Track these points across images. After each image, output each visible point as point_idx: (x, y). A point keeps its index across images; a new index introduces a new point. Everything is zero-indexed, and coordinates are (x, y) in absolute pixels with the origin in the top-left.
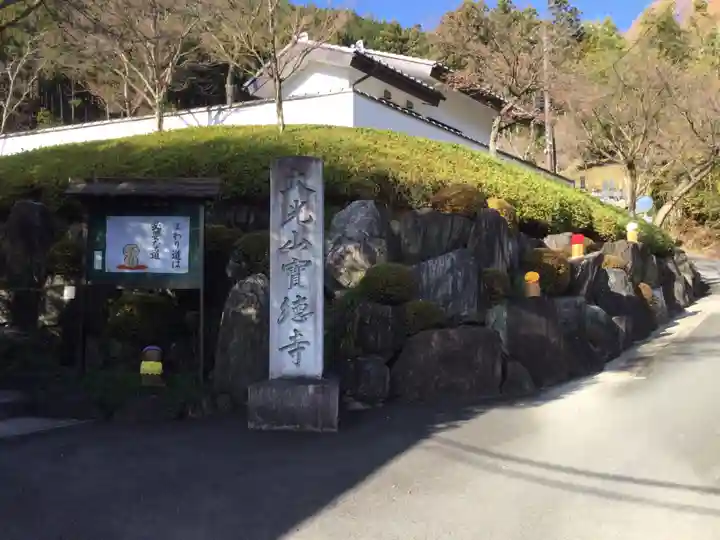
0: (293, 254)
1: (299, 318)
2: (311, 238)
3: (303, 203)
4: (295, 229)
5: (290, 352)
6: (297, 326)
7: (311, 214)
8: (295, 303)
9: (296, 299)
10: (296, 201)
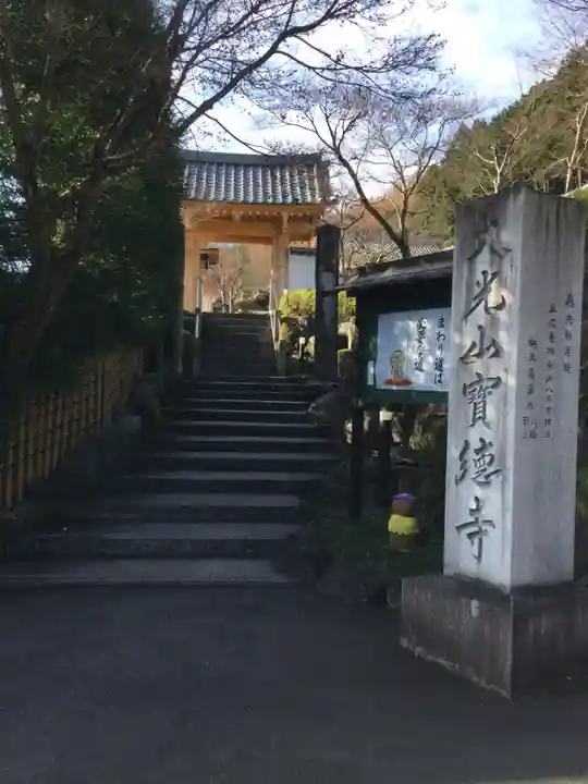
0: (477, 366)
1: (482, 479)
2: (503, 338)
3: (494, 275)
4: (482, 323)
5: (470, 535)
6: (479, 492)
7: (505, 293)
8: (477, 451)
9: (479, 445)
10: (484, 273)
